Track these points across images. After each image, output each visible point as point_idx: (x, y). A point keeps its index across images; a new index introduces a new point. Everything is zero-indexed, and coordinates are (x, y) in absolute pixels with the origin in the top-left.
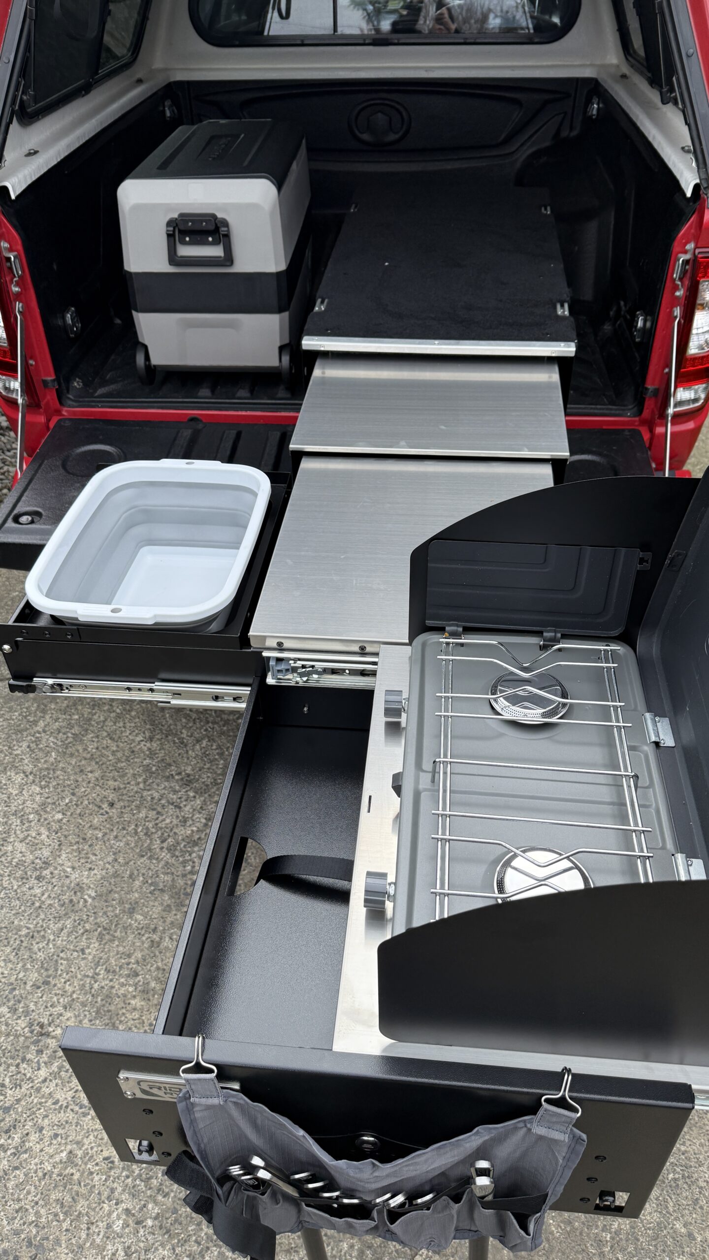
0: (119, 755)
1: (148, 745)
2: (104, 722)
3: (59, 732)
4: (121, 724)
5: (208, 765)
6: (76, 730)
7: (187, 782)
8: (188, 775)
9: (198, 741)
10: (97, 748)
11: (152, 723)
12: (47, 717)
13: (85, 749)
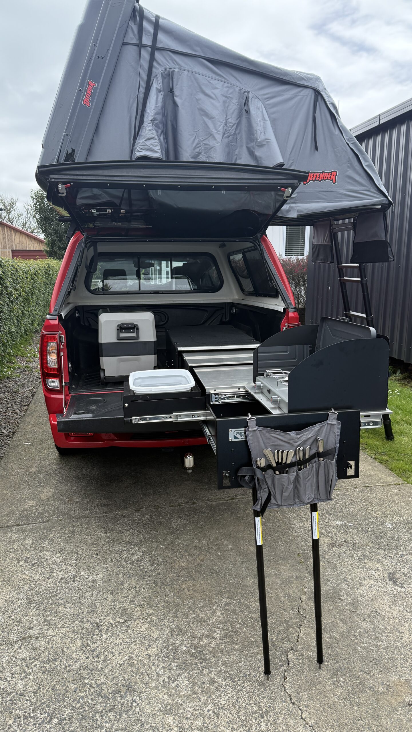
0: (93, 540)
1: (105, 535)
2: (81, 531)
3: (61, 537)
4: (90, 530)
5: (135, 537)
6: (69, 535)
7: (129, 543)
8: (128, 541)
9: (128, 531)
10: (82, 539)
11: (104, 528)
12: (53, 533)
13: (76, 540)
